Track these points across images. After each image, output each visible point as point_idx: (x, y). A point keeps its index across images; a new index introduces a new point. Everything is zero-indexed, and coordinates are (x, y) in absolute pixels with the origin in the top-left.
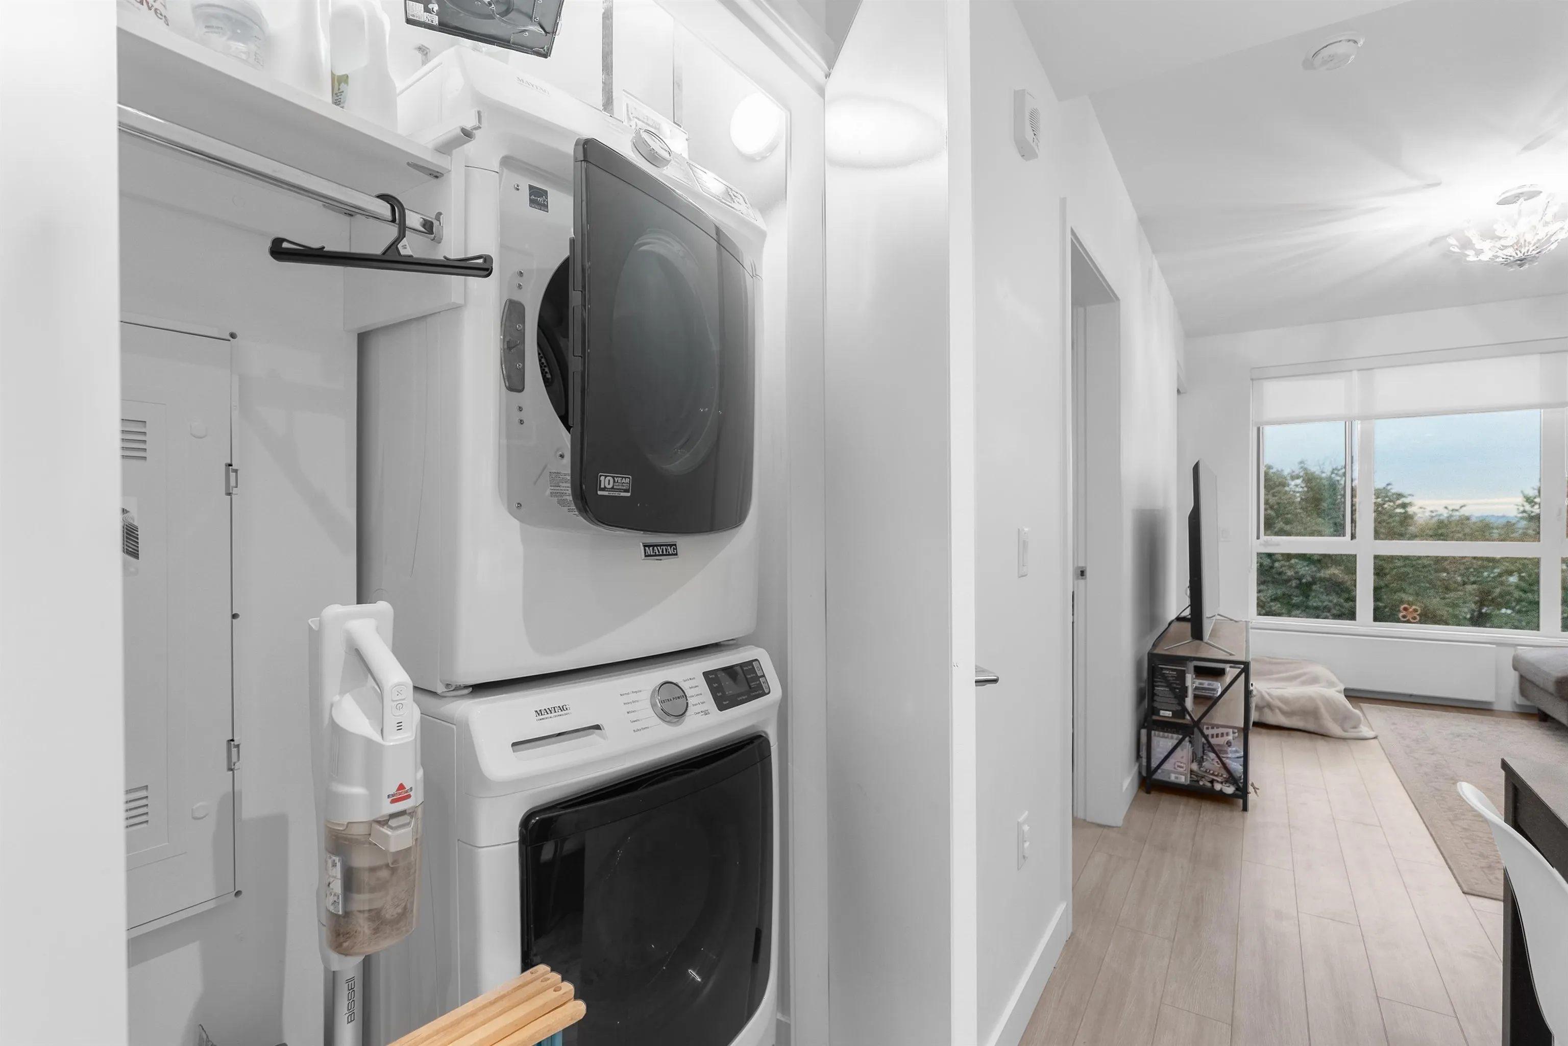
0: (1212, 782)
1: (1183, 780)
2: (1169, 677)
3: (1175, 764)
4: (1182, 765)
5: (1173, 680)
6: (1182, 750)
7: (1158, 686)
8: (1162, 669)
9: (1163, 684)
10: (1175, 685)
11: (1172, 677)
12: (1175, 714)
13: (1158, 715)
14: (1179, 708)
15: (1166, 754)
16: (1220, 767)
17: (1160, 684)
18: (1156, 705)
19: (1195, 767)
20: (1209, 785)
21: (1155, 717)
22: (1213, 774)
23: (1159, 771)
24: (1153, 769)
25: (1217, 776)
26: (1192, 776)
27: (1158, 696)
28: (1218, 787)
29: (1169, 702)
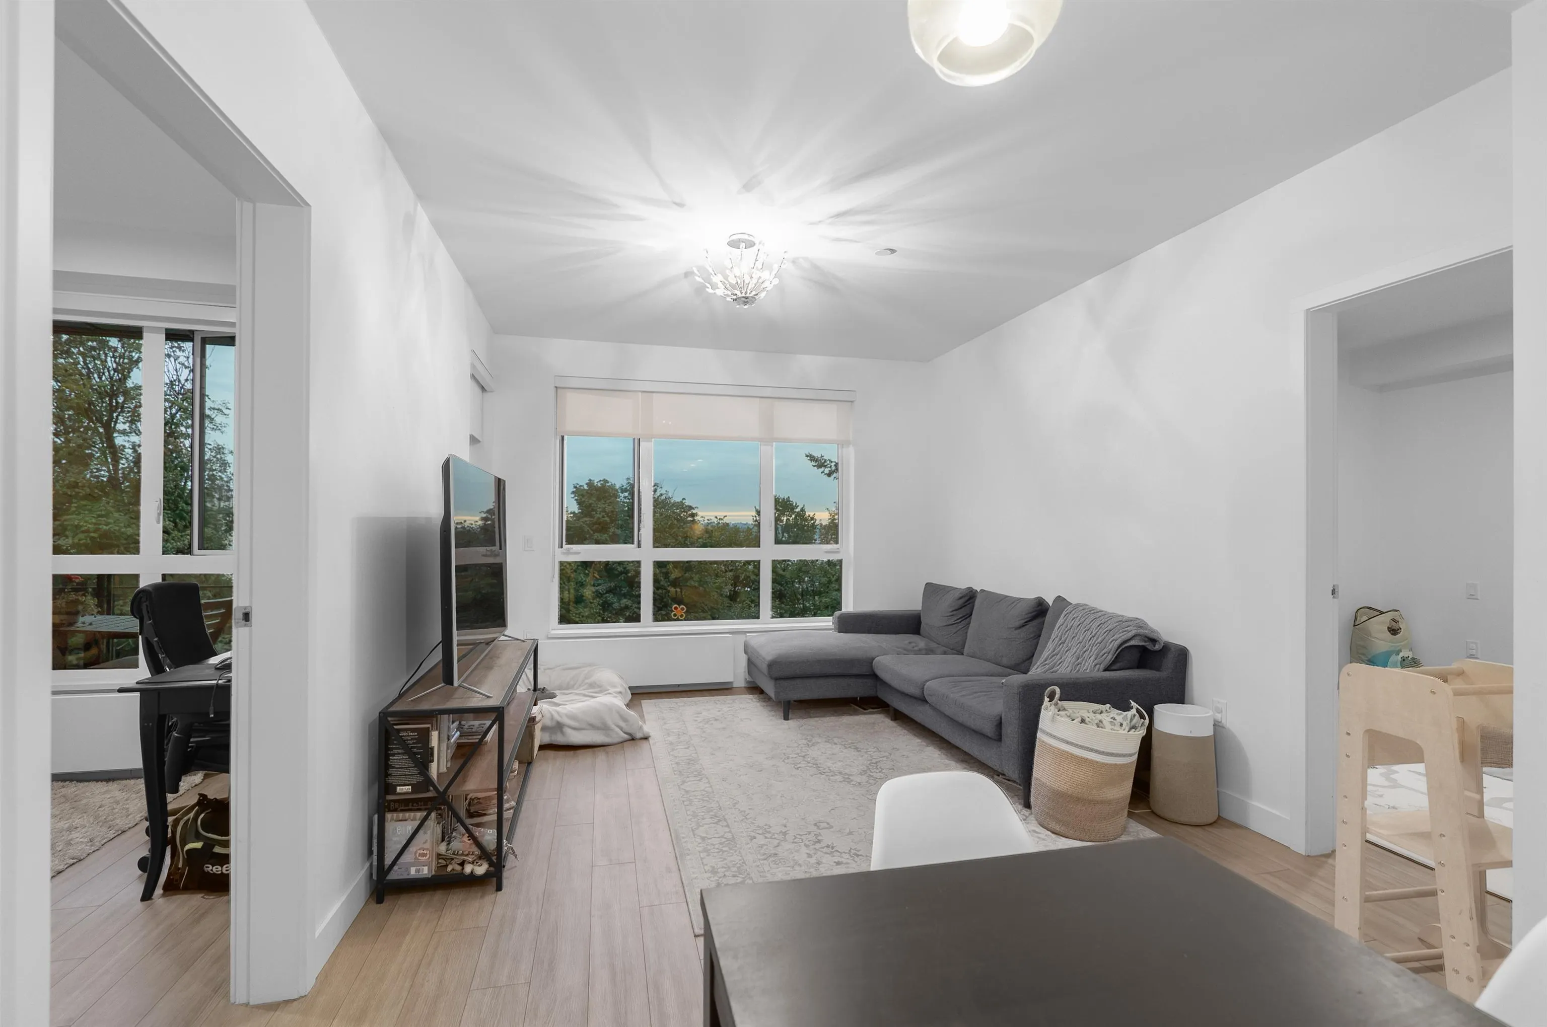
0: (462, 864)
1: (425, 872)
2: (408, 740)
3: (416, 852)
4: (425, 852)
5: (414, 743)
6: (425, 833)
7: (394, 755)
8: (399, 731)
9: (400, 751)
10: (415, 750)
11: (412, 739)
12: (416, 788)
13: (394, 792)
14: (421, 779)
15: (404, 842)
16: (471, 844)
17: (395, 751)
18: (392, 780)
19: (443, 848)
20: (458, 868)
21: (390, 797)
22: (462, 854)
23: (396, 868)
24: (386, 867)
25: (467, 855)
26: (440, 861)
27: (393, 767)
28: (468, 869)
29: (407, 773)
